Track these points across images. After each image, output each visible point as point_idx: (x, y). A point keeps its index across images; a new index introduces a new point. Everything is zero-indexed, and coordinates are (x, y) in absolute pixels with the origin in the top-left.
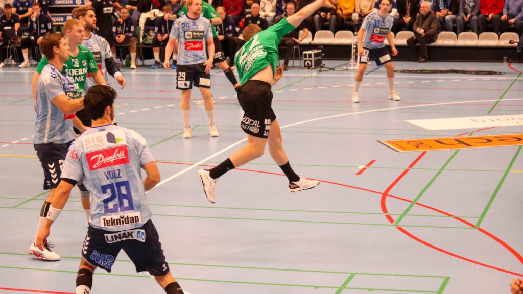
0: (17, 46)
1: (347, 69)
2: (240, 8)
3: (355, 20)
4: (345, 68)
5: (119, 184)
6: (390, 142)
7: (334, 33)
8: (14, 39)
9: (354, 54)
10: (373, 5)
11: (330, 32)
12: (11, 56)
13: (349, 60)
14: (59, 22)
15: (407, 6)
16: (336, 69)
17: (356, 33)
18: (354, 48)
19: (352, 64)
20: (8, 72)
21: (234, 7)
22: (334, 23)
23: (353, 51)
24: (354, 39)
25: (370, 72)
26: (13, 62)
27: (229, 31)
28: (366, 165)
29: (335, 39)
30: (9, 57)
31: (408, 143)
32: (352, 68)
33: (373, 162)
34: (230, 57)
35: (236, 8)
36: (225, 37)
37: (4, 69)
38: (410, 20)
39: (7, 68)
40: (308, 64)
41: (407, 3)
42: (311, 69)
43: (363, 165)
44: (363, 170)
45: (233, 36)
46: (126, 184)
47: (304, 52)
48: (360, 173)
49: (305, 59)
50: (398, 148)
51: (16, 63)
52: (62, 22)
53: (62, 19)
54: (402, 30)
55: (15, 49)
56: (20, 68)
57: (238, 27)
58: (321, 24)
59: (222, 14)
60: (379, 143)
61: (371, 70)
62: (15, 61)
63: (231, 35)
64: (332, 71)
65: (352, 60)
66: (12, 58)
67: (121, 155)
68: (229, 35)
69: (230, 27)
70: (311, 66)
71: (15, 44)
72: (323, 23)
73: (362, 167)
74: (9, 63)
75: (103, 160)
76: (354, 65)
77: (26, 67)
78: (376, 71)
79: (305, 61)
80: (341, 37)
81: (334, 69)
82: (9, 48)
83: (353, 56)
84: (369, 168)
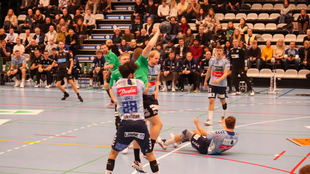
1: (267, 93)
2: (200, 54)
3: (273, 62)
4: (266, 92)
5: (131, 102)
6: (294, 139)
7: (260, 71)
9: (272, 83)
10: (284, 53)
11: (257, 70)
13: (268, 87)
14: (86, 60)
15: (305, 53)
16: (260, 93)
17: (273, 70)
18: (272, 80)
19: (271, 90)
21: (197, 53)
22: (259, 64)
23: (271, 82)
24: (272, 74)
25: (282, 95)
27: (194, 68)
28: (280, 154)
29: (260, 74)
30: (54, 82)
31: (306, 140)
32: (271, 92)
33: (284, 152)
34: (193, 84)
35: (198, 54)
36: (191, 72)
37: (51, 89)
38: (307, 63)
39: (53, 89)
40: (243, 89)
41: (305, 52)
42: (245, 93)
43: (278, 154)
44: (278, 157)
45: (196, 71)
46: (135, 102)
47: (241, 82)
48: (275, 159)
49: (241, 86)
50: (300, 144)
54: (302, 69)
57: (199, 66)
58: (251, 65)
59: (190, 57)
60: (287, 140)
61: (282, 94)
63: (195, 70)
64: (259, 94)
65: (271, 88)
67: (134, 91)
68: (194, 71)
69: (195, 66)
70: (245, 91)
72: (252, 64)
73: (277, 155)
74: (54, 85)
75: (124, 92)
76: (272, 91)
78: (286, 94)
79: (241, 87)
80: (263, 73)
81: (259, 93)
82: (54, 76)
83: (271, 85)
84: (281, 156)
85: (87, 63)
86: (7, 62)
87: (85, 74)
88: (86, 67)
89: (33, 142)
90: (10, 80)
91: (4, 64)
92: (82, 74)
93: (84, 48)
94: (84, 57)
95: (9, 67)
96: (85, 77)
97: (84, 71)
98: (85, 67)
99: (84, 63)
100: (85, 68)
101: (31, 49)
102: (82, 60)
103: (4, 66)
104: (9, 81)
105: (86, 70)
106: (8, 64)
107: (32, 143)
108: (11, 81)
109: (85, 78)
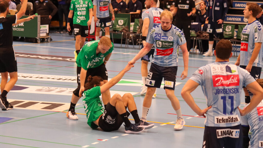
0: (202, 38)
8: (200, 33)
12: (196, 47)
14: (237, 21)
20: (193, 59)
26: (198, 51)
30: (195, 47)
51: (200, 52)
52: (239, 21)
53: (240, 19)
55: (200, 41)
56: (204, 56)
62: (199, 50)
66: (198, 48)
71: (201, 37)
74: (195, 51)
77: (209, 56)
82: (195, 40)
85: (239, 26)
86: (136, 20)
87: (235, 39)
88: (237, 30)
89: (165, 122)
90: (139, 42)
91: (133, 21)
92: (231, 40)
93: (236, 6)
94: (235, 17)
95: (138, 25)
96: (234, 43)
97: (234, 35)
98: (235, 30)
99: (234, 26)
100: (235, 32)
101: (167, 3)
102: (232, 21)
103: (132, 24)
104: (137, 44)
105: (237, 34)
106: (138, 22)
107: (165, 124)
108: (140, 44)
109: (235, 45)
